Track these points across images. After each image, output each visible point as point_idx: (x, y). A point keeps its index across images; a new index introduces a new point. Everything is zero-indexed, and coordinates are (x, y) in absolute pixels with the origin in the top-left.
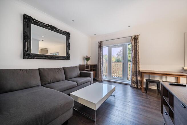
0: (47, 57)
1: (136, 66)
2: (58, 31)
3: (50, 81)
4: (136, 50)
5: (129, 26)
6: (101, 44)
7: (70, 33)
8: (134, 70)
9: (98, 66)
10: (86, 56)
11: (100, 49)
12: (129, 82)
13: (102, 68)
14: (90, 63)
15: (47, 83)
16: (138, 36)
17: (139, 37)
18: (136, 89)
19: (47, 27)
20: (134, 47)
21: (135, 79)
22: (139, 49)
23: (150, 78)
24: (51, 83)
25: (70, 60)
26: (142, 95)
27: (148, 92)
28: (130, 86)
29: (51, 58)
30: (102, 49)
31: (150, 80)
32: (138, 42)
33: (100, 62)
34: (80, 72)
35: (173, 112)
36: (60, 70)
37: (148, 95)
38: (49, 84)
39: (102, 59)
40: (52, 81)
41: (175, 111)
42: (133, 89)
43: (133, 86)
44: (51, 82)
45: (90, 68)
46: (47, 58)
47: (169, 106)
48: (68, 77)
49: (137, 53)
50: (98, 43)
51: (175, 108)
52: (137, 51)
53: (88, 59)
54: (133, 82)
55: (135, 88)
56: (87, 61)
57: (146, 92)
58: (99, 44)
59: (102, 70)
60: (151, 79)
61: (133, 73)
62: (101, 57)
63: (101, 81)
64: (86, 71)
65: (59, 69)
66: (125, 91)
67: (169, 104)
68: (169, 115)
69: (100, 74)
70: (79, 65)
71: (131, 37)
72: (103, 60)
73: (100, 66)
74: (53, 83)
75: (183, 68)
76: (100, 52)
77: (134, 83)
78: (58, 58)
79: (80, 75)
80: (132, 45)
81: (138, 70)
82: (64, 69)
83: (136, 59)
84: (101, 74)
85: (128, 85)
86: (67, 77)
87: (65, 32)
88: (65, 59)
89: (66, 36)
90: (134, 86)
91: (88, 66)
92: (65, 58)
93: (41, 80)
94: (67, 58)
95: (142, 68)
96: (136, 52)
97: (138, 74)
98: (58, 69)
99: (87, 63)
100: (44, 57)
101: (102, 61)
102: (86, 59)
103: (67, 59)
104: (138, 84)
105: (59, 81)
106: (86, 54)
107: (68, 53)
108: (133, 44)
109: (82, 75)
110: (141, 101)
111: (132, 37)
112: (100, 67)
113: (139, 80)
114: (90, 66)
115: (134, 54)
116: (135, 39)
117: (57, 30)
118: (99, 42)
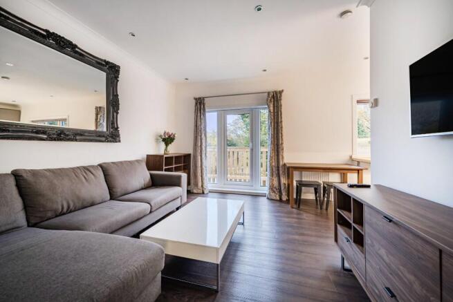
0: (44, 133)
1: (278, 155)
2: (81, 55)
3: (60, 208)
4: (278, 123)
5: (265, 71)
6: (200, 104)
7: (119, 67)
8: (273, 164)
9: (195, 157)
10: (165, 133)
11: (199, 114)
12: (266, 190)
13: (204, 161)
14: (173, 150)
15: (49, 214)
16: (281, 92)
17: (283, 94)
18: (278, 204)
19: (41, 39)
20: (274, 116)
21: (276, 183)
22: (283, 119)
23: (301, 178)
24: (64, 214)
25: (120, 141)
26: (292, 213)
27: (301, 207)
28: (268, 198)
29: (59, 135)
30: (204, 115)
31: (301, 181)
32: (281, 106)
33: (199, 148)
34: (151, 175)
35: (363, 233)
36: (90, 172)
37: (302, 212)
38: (57, 216)
39: (204, 141)
40: (69, 207)
41: (367, 231)
42: (274, 203)
43: (272, 198)
44: (65, 210)
45: (176, 163)
46: (45, 136)
47: (353, 224)
48: (119, 190)
49: (280, 128)
50: (194, 101)
51: (366, 226)
52: (280, 124)
53: (168, 140)
54: (272, 188)
55: (277, 200)
56: (167, 145)
57: (299, 207)
58: (196, 104)
59: (206, 167)
60: (303, 180)
61: (272, 169)
62: (203, 135)
63: (203, 193)
64: (166, 170)
65: (88, 170)
66: (256, 210)
67: (352, 222)
68: (352, 241)
69: (200, 178)
70: (146, 156)
71: (266, 94)
72: (206, 142)
73: (199, 157)
74: (71, 212)
75: (351, 157)
76: (199, 123)
77: (274, 192)
78: (83, 137)
79: (151, 183)
80: (270, 111)
81: (281, 163)
82: (104, 168)
83: (278, 140)
84: (202, 176)
85: (263, 195)
86: (114, 190)
87: (104, 63)
88: (104, 139)
89: (105, 74)
90: (274, 198)
91: (172, 158)
92: (104, 136)
93: (26, 207)
94: (112, 137)
95: (289, 158)
96: (278, 126)
97: (281, 172)
98: (86, 169)
99: (166, 150)
100: (32, 132)
101: (204, 144)
102: (164, 140)
103: (110, 139)
104: (283, 191)
105: (93, 204)
106: (164, 128)
107: (113, 123)
108: (272, 108)
109: (155, 183)
110: (295, 225)
111: (269, 93)
112: (200, 160)
113: (285, 184)
114: (176, 157)
115: (274, 129)
116: (275, 98)
117: (76, 52)
118: (196, 99)
